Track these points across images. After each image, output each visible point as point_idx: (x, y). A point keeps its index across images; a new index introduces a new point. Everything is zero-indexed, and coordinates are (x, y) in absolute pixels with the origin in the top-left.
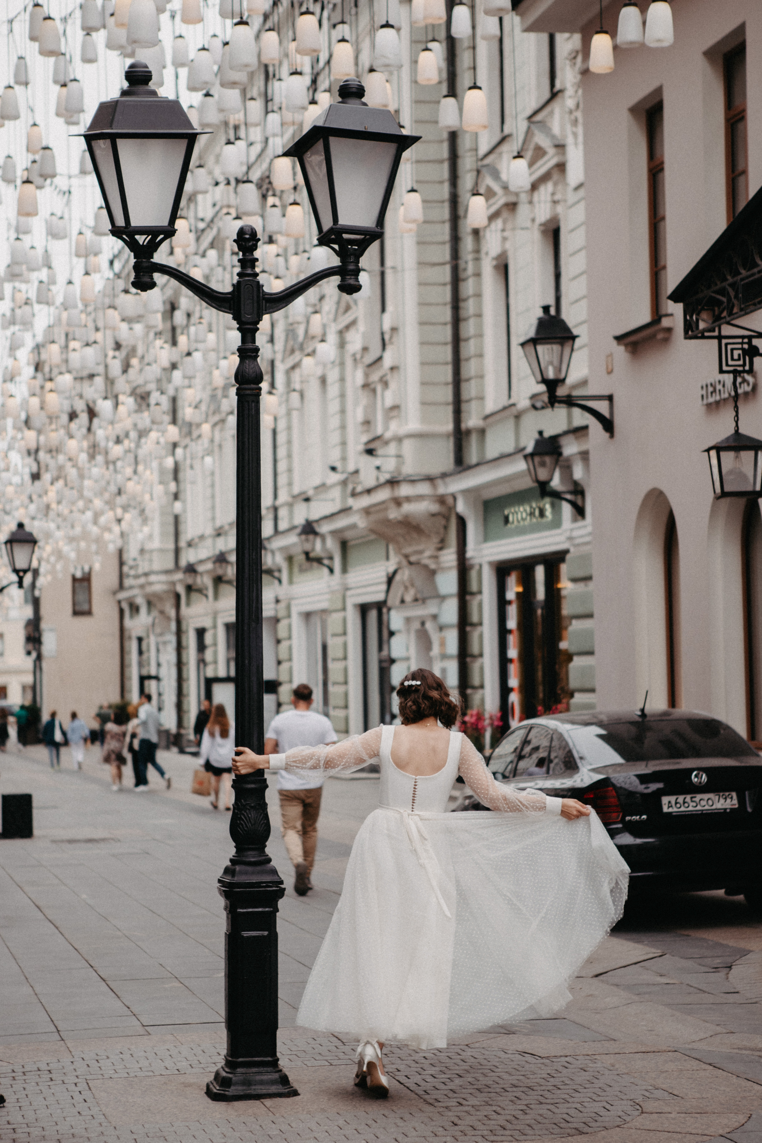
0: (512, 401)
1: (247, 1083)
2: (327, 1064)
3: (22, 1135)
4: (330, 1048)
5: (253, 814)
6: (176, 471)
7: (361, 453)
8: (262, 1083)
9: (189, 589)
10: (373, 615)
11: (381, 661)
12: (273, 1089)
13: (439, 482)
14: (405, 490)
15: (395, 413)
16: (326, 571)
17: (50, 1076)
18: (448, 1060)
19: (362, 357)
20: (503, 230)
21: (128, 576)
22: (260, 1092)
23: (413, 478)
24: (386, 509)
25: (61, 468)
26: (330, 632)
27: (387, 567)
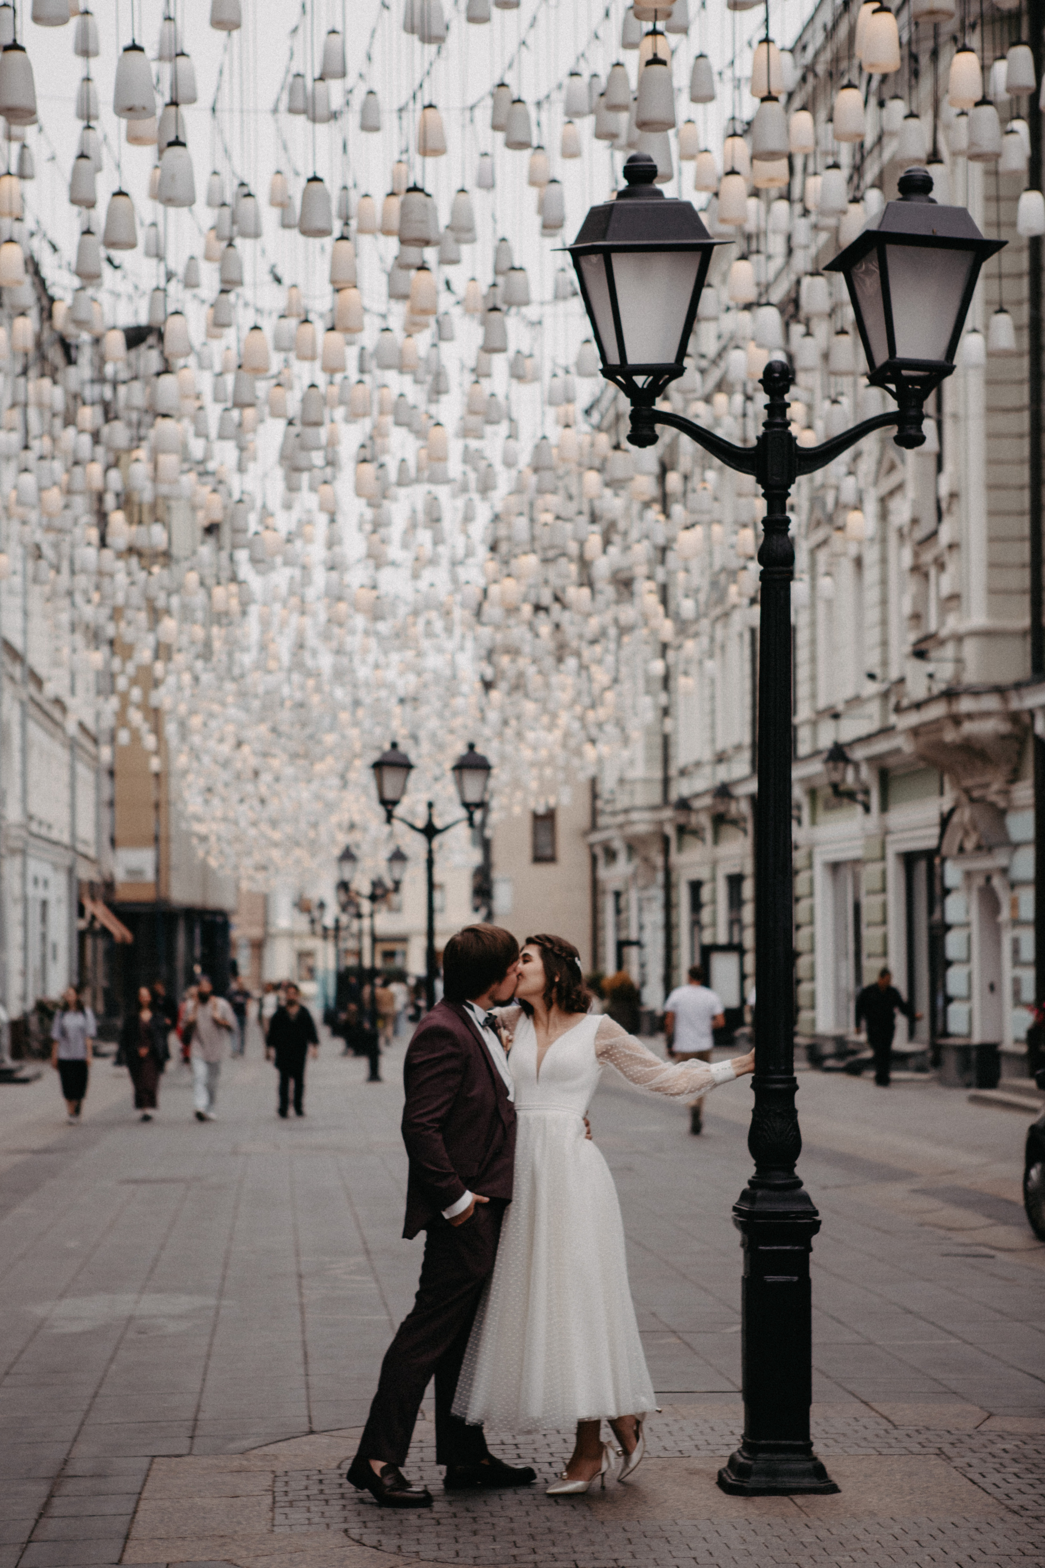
1: (773, 1473)
2: (874, 1452)
4: (878, 1432)
5: (778, 1124)
6: (666, 681)
7: (908, 657)
8: (791, 1473)
9: (682, 830)
10: (921, 867)
11: (931, 928)
12: (807, 1482)
13: (1013, 695)
14: (966, 705)
15: (954, 604)
16: (859, 809)
17: (518, 1451)
18: (1036, 1455)
19: (911, 531)
21: (603, 812)
22: (788, 1485)
23: (977, 690)
24: (940, 730)
25: (521, 675)
26: (864, 888)
27: (941, 805)
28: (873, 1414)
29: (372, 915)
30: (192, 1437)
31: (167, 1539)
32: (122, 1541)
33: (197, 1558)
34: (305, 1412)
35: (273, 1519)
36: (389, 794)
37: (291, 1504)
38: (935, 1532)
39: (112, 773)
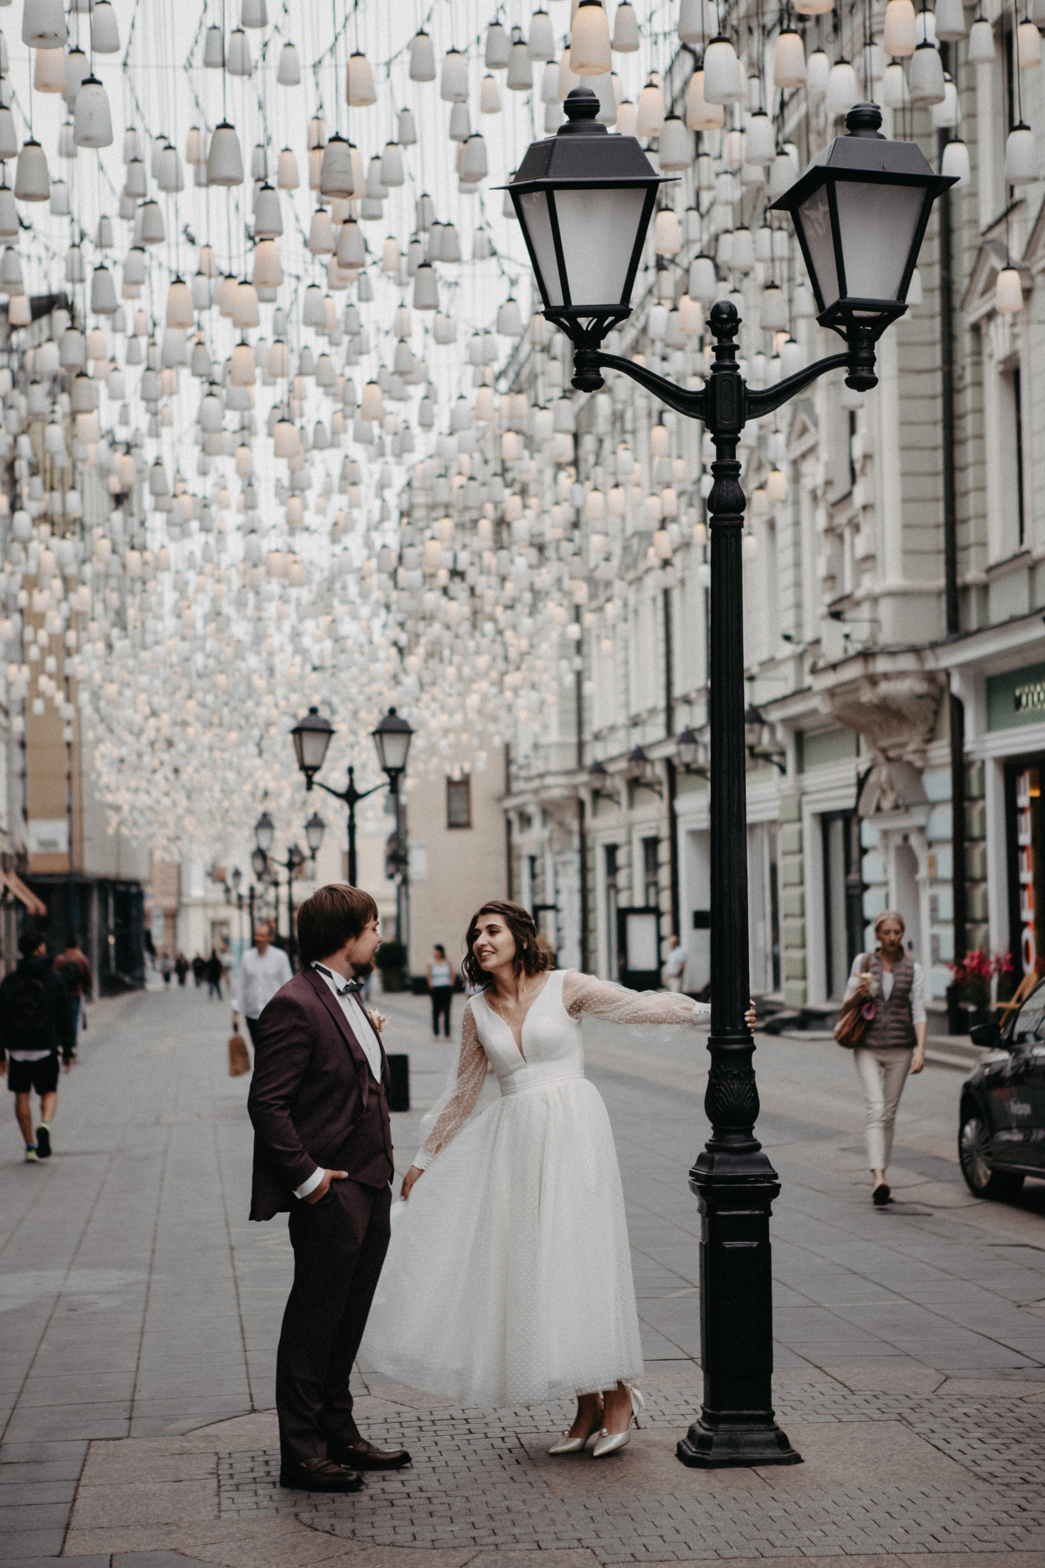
0: (1025, 547)
1: (734, 1444)
2: (834, 1419)
3: (439, 1507)
4: (835, 1398)
5: (736, 1086)
6: (579, 646)
7: (823, 618)
8: (753, 1444)
9: (597, 794)
10: (838, 827)
11: (848, 887)
12: (769, 1453)
13: (928, 654)
14: (882, 665)
15: (867, 565)
16: (775, 770)
17: (469, 1426)
18: (998, 1419)
19: (825, 493)
20: (1013, 325)
21: (517, 778)
22: (750, 1456)
23: (893, 649)
24: (857, 690)
26: (780, 849)
27: (857, 765)
28: (829, 1378)
29: (290, 883)
30: (130, 1419)
31: (109, 1528)
32: (62, 1531)
33: (142, 1548)
34: (247, 1391)
35: (219, 1504)
36: (309, 760)
37: (237, 1487)
38: (906, 1503)
39: (23, 745)
